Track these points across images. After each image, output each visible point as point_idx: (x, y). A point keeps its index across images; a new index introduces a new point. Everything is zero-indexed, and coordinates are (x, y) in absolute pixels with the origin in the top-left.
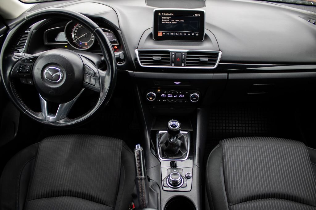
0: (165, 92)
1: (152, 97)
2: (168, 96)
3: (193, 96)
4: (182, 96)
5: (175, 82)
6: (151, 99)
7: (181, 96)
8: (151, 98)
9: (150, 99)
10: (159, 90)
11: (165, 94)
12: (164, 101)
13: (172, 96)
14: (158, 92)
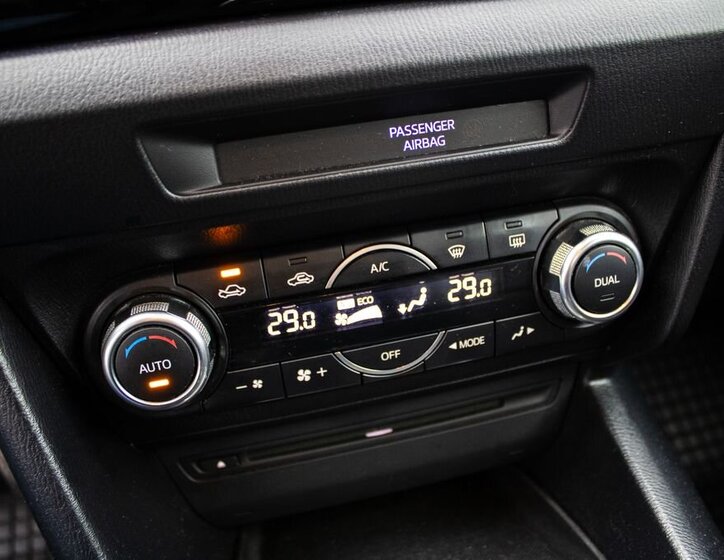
0: (303, 279)
1: (166, 364)
2: (341, 320)
3: (588, 263)
4: (472, 287)
5: (396, 131)
6: (164, 383)
7: (463, 293)
8: (158, 375)
9: (154, 384)
10: (234, 272)
11: (301, 298)
12: (304, 375)
13: (374, 312)
14: (225, 293)
